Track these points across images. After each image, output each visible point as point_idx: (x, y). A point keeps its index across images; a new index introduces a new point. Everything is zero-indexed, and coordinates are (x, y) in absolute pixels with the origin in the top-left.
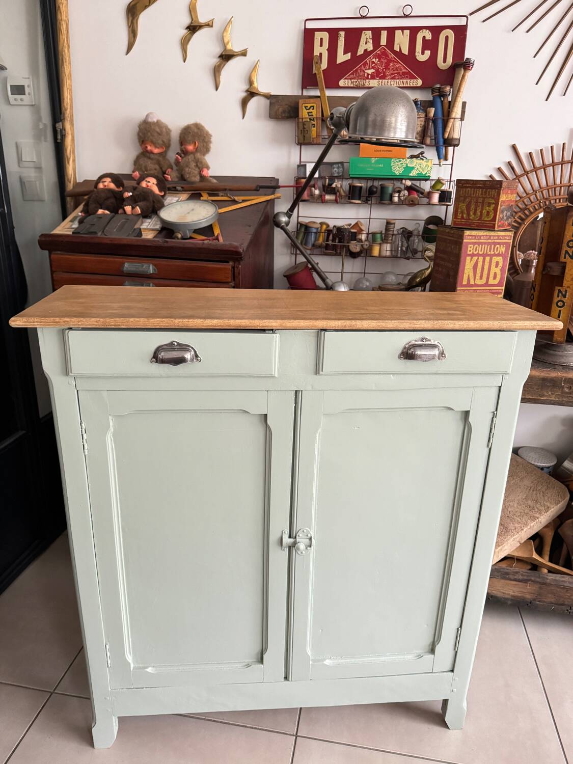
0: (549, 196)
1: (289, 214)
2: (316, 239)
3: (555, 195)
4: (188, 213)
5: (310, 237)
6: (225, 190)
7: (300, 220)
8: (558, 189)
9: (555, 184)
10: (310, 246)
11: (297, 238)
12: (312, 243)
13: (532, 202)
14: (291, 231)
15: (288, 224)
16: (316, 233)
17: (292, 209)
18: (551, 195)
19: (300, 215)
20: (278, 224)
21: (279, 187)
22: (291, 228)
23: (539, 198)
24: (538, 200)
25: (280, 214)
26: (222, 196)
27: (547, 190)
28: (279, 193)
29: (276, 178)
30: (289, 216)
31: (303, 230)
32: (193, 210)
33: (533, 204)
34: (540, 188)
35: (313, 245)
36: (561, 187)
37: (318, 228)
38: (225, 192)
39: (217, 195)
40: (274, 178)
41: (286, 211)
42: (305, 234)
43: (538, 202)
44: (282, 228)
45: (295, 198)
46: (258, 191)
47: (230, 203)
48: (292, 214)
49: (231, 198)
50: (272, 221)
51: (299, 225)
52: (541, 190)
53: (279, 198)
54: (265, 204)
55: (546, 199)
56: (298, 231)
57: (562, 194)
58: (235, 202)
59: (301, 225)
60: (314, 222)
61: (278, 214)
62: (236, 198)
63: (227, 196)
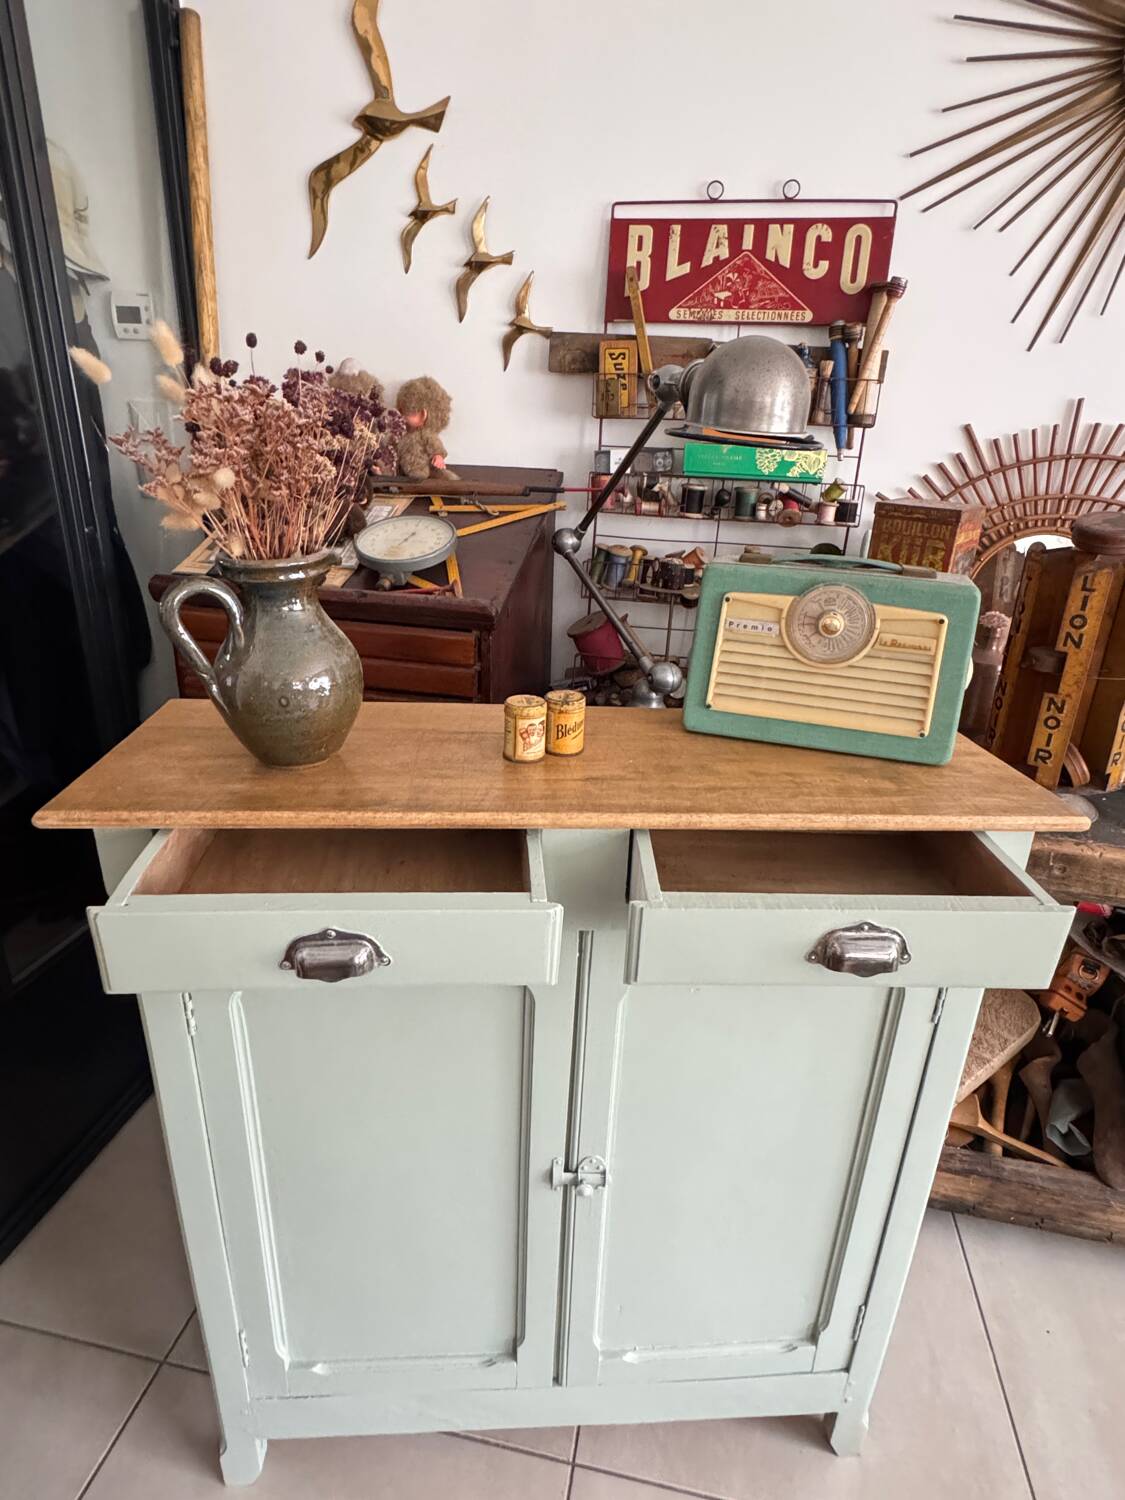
0: (1026, 515)
1: (579, 532)
2: (626, 574)
3: (1036, 513)
4: (406, 540)
5: (614, 570)
6: (472, 493)
7: (599, 540)
8: (1041, 504)
9: (1036, 494)
10: (613, 586)
11: (591, 574)
12: (619, 579)
13: (995, 525)
14: (581, 563)
15: (576, 549)
16: (624, 565)
17: (584, 525)
18: (1028, 513)
19: (598, 532)
20: (560, 550)
21: (562, 491)
22: (583, 556)
23: (1007, 517)
24: (1005, 520)
25: (564, 533)
26: (466, 504)
27: (1021, 506)
28: (563, 500)
29: (559, 470)
30: (580, 537)
31: (602, 558)
32: (413, 534)
33: (997, 528)
34: (1011, 500)
35: (620, 585)
36: (1046, 501)
37: (627, 558)
38: (470, 497)
39: (458, 502)
40: (555, 470)
41: (574, 528)
42: (605, 565)
43: (1006, 524)
44: (567, 557)
45: (590, 507)
46: (527, 495)
47: (479, 516)
48: (584, 535)
49: (480, 508)
50: (551, 545)
51: (596, 549)
52: (1012, 504)
53: (562, 509)
54: (540, 518)
55: (1021, 519)
56: (594, 559)
57: (1048, 511)
58: (487, 516)
59: (600, 550)
60: (622, 547)
61: (560, 531)
62: (490, 509)
63: (474, 504)
